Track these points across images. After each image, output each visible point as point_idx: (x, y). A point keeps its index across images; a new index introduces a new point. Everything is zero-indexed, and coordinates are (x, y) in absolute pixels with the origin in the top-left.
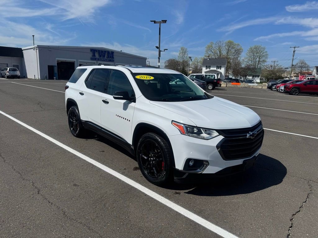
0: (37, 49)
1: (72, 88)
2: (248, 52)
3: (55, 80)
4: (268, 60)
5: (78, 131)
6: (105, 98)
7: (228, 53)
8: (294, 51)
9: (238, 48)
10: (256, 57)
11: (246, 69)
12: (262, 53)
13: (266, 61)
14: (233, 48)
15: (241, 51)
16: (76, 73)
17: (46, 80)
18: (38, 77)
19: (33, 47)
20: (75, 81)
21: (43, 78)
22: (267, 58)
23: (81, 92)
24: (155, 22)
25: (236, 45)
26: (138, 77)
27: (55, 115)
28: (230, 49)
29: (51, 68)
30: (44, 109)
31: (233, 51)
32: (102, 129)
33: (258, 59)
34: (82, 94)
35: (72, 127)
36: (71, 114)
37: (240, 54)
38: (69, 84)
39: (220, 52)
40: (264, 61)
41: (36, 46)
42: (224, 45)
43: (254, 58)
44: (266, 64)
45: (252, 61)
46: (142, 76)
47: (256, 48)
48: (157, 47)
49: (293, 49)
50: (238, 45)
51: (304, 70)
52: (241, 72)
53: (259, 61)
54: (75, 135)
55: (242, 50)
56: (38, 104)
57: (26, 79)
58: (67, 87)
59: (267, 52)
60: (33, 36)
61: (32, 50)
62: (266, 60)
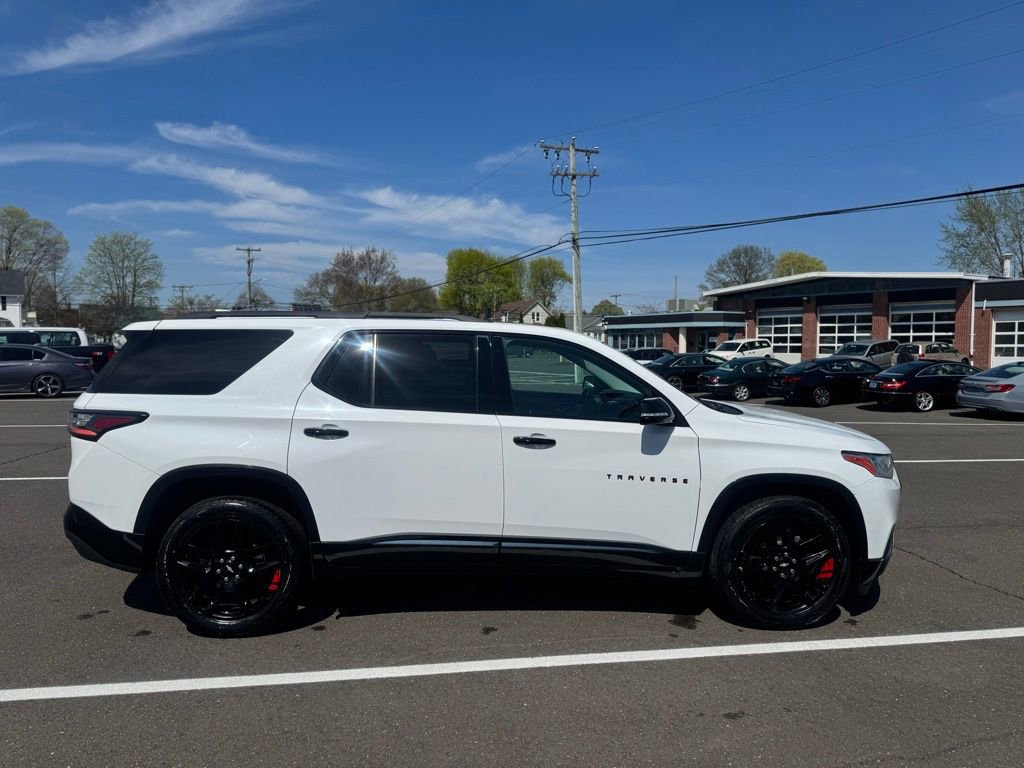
2: (91, 252)
4: (164, 282)
9: (47, 236)
10: (125, 273)
11: (110, 311)
12: (140, 260)
13: (157, 286)
14: (28, 235)
15: (63, 246)
22: (159, 275)
25: (39, 225)
28: (16, 236)
31: (30, 243)
33: (129, 280)
37: (60, 258)
40: (150, 285)
43: (116, 275)
44: (160, 294)
45: (111, 284)
47: (117, 242)
50: (48, 225)
52: (90, 321)
53: (135, 285)
55: (66, 243)
59: (156, 257)
62: (159, 282)
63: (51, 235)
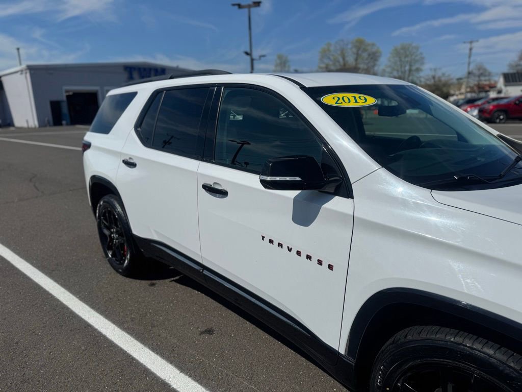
0: (26, 73)
1: (99, 149)
2: (390, 55)
3: (64, 127)
5: (126, 262)
6: (213, 178)
7: (356, 60)
8: (471, 49)
10: (405, 64)
12: (414, 57)
13: (421, 70)
14: (365, 50)
15: (379, 54)
16: (105, 107)
17: (48, 128)
18: (33, 122)
19: (18, 68)
20: (105, 129)
21: (42, 124)
22: (423, 64)
23: (127, 158)
24: (240, 6)
25: (370, 45)
26: (329, 100)
27: (66, 207)
28: (360, 52)
29: (55, 106)
30: (42, 192)
31: (365, 55)
32: (205, 272)
33: (407, 68)
34: (130, 164)
35: (108, 250)
36: (104, 215)
37: (378, 60)
38: (90, 137)
39: (344, 59)
40: (418, 70)
41: (24, 66)
42: (350, 46)
43: (401, 66)
44: (422, 74)
45: (398, 71)
46: (340, 95)
47: (404, 48)
48: (247, 53)
49: (468, 46)
50: (373, 45)
51: (484, 81)
53: (410, 70)
54: (120, 270)
56: (31, 180)
57: (12, 129)
58: (87, 146)
59: (422, 54)
60: (18, 49)
61: (18, 74)
62: (422, 67)
63: (374, 50)
